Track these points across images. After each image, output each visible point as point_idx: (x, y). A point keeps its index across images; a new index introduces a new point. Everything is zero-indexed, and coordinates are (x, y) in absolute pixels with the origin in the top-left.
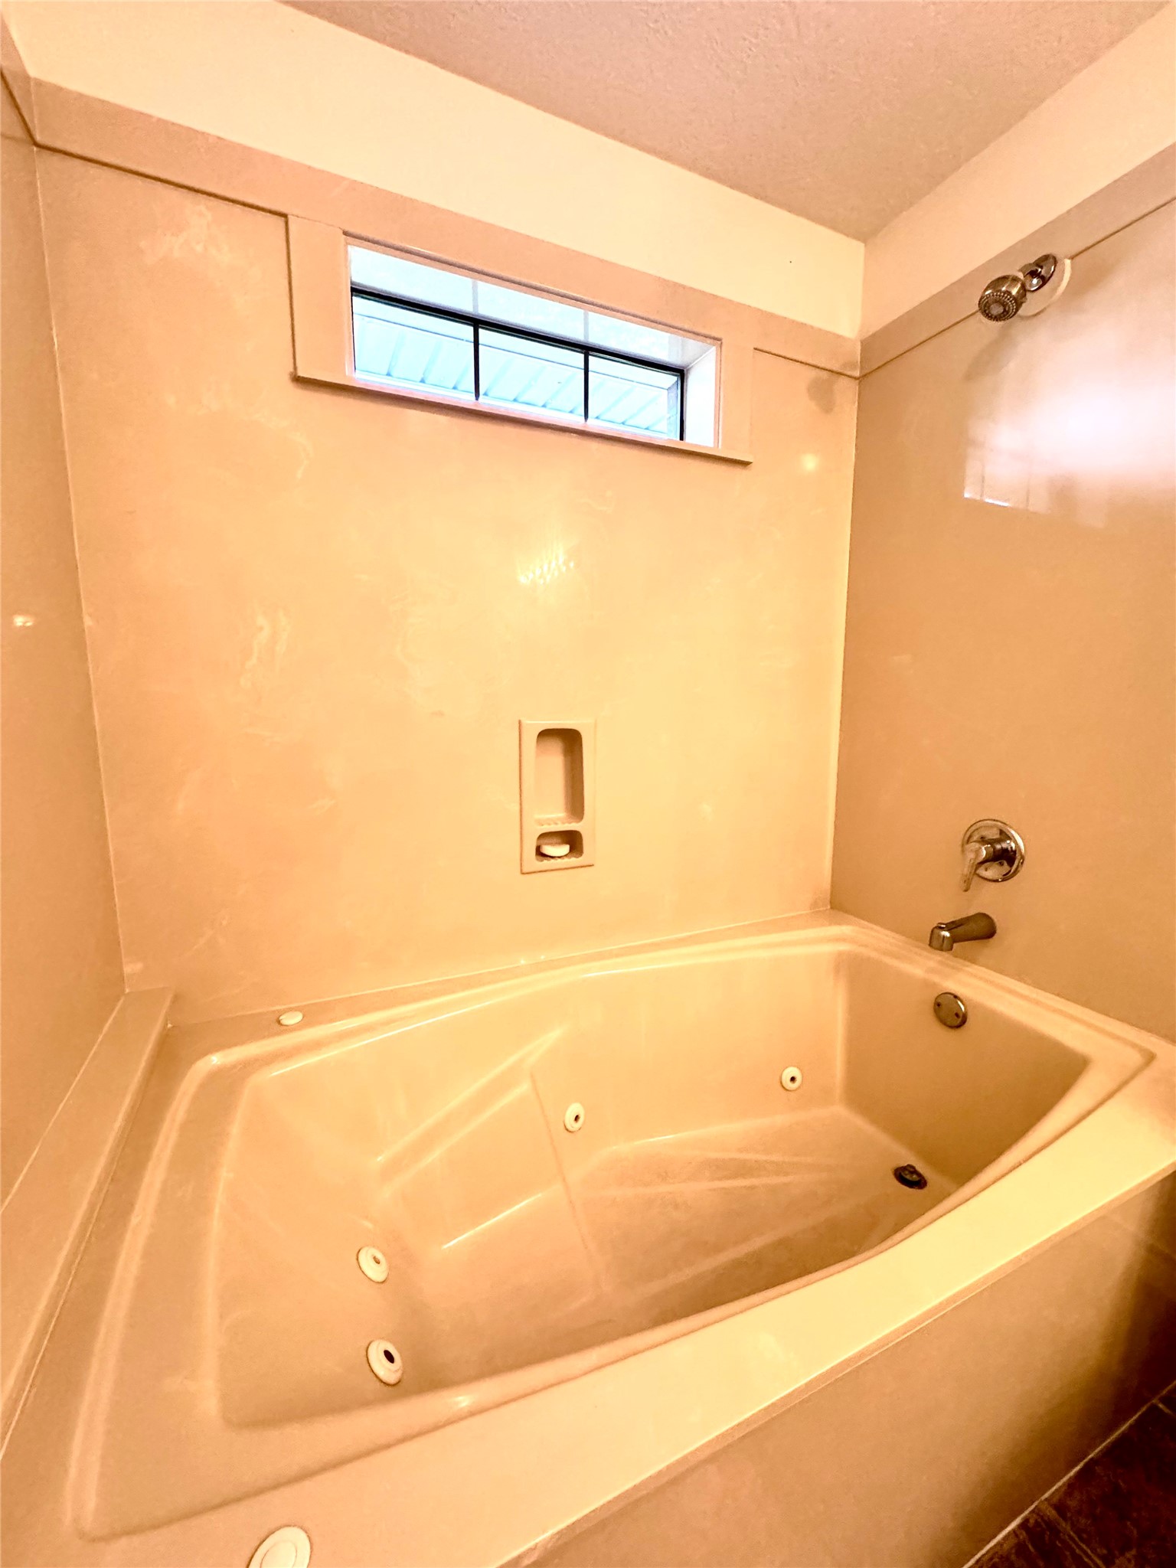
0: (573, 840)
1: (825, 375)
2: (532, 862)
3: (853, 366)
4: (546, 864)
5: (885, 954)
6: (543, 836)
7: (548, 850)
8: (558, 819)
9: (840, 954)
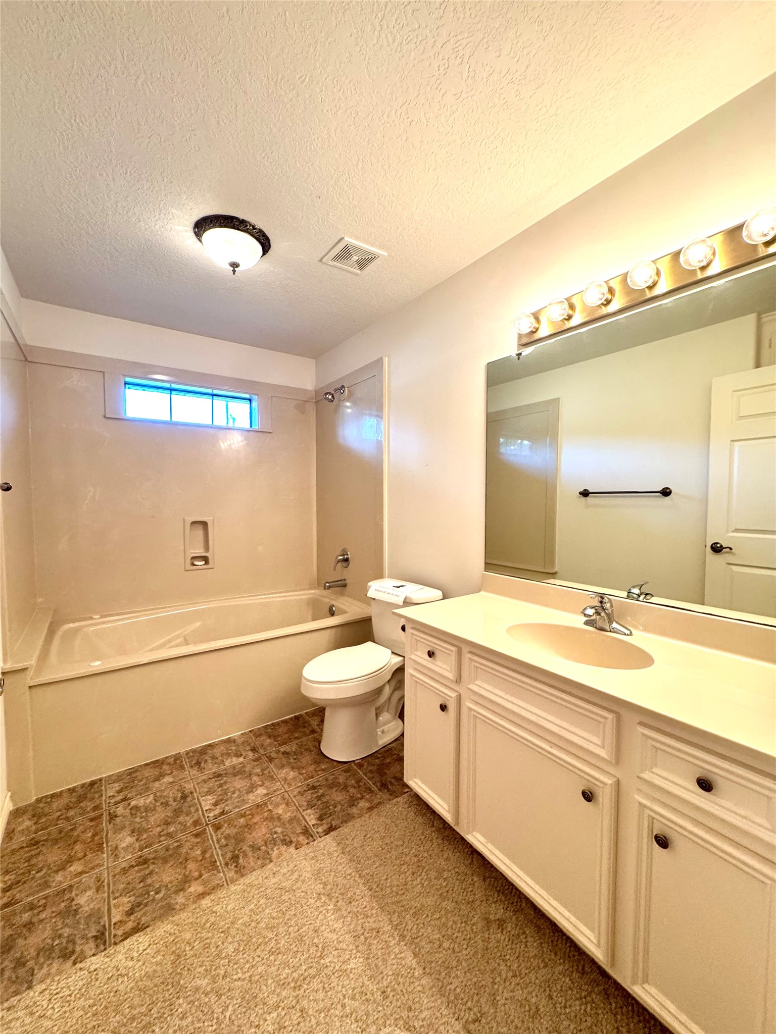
0: (206, 560)
1: (301, 402)
2: (189, 567)
3: (313, 399)
4: (195, 567)
5: (321, 596)
6: (193, 558)
7: (196, 563)
8: (200, 552)
9: (310, 598)
